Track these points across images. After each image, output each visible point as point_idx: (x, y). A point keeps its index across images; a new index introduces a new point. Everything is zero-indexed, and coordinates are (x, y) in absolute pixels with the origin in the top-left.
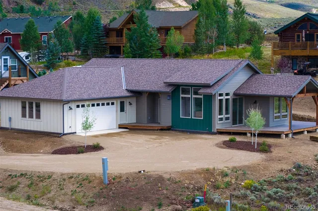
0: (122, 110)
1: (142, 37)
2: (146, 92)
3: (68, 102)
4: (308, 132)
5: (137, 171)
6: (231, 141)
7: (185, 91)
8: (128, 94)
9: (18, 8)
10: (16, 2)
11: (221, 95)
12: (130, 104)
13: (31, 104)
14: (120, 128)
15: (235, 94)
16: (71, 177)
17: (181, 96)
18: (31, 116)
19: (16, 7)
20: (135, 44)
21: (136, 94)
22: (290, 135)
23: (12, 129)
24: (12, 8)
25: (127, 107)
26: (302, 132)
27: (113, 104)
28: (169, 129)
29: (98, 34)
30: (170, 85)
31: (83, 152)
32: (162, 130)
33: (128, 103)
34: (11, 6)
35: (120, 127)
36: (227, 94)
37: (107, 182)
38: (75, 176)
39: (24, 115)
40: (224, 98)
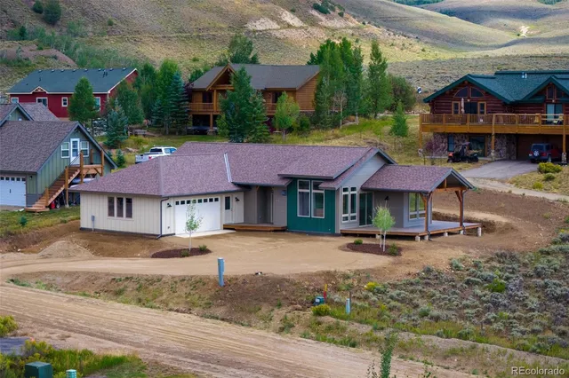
0: (228, 207)
1: (241, 106)
2: (257, 186)
3: (168, 198)
4: (449, 233)
5: (254, 273)
6: (357, 243)
7: (303, 185)
8: (235, 188)
9: (17, 31)
10: (13, 21)
11: (345, 190)
12: (237, 200)
13: (120, 200)
14: (225, 229)
15: (362, 189)
16: (184, 280)
17: (299, 190)
18: (120, 215)
19: (13, 29)
20: (233, 115)
21: (245, 188)
22: (427, 238)
23: (95, 230)
24: (6, 31)
25: (233, 203)
26: (442, 234)
27: (216, 200)
28: (283, 230)
29: (177, 97)
30: (285, 177)
31: (188, 256)
32: (275, 231)
33: (234, 199)
34: (5, 28)
35: (226, 227)
36: (353, 189)
37: (223, 284)
38: (187, 278)
39: (111, 213)
40: (349, 193)
